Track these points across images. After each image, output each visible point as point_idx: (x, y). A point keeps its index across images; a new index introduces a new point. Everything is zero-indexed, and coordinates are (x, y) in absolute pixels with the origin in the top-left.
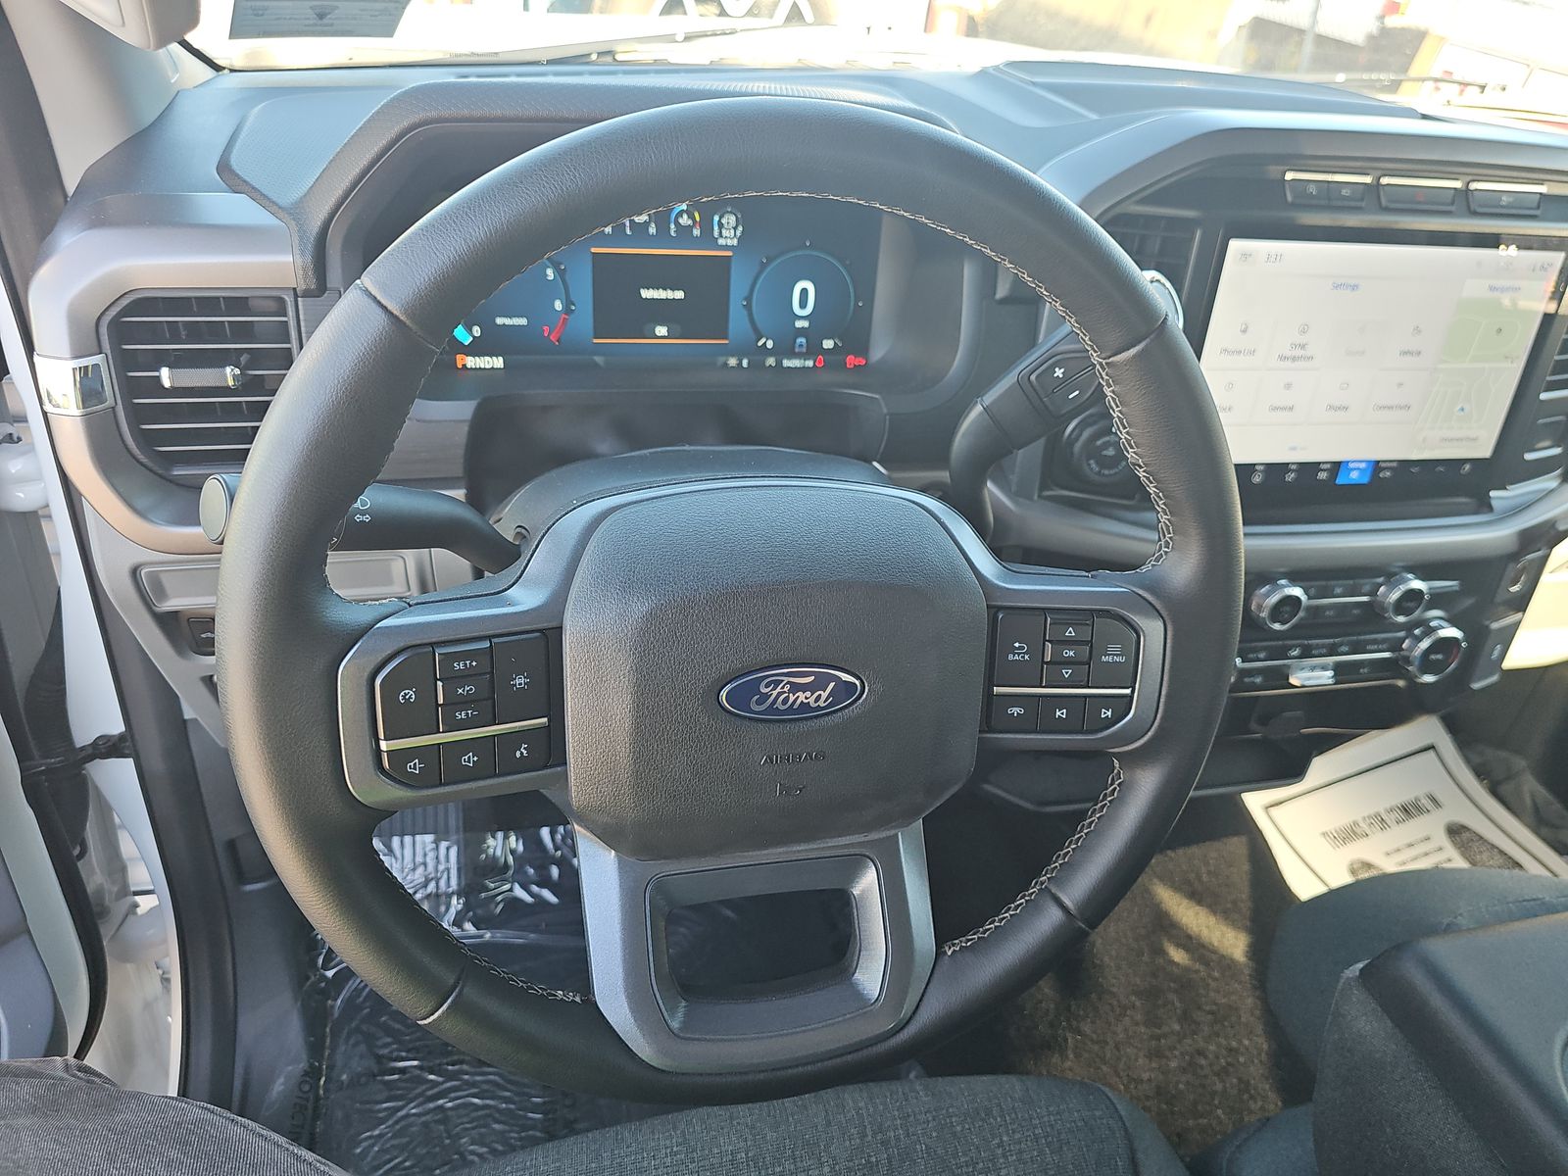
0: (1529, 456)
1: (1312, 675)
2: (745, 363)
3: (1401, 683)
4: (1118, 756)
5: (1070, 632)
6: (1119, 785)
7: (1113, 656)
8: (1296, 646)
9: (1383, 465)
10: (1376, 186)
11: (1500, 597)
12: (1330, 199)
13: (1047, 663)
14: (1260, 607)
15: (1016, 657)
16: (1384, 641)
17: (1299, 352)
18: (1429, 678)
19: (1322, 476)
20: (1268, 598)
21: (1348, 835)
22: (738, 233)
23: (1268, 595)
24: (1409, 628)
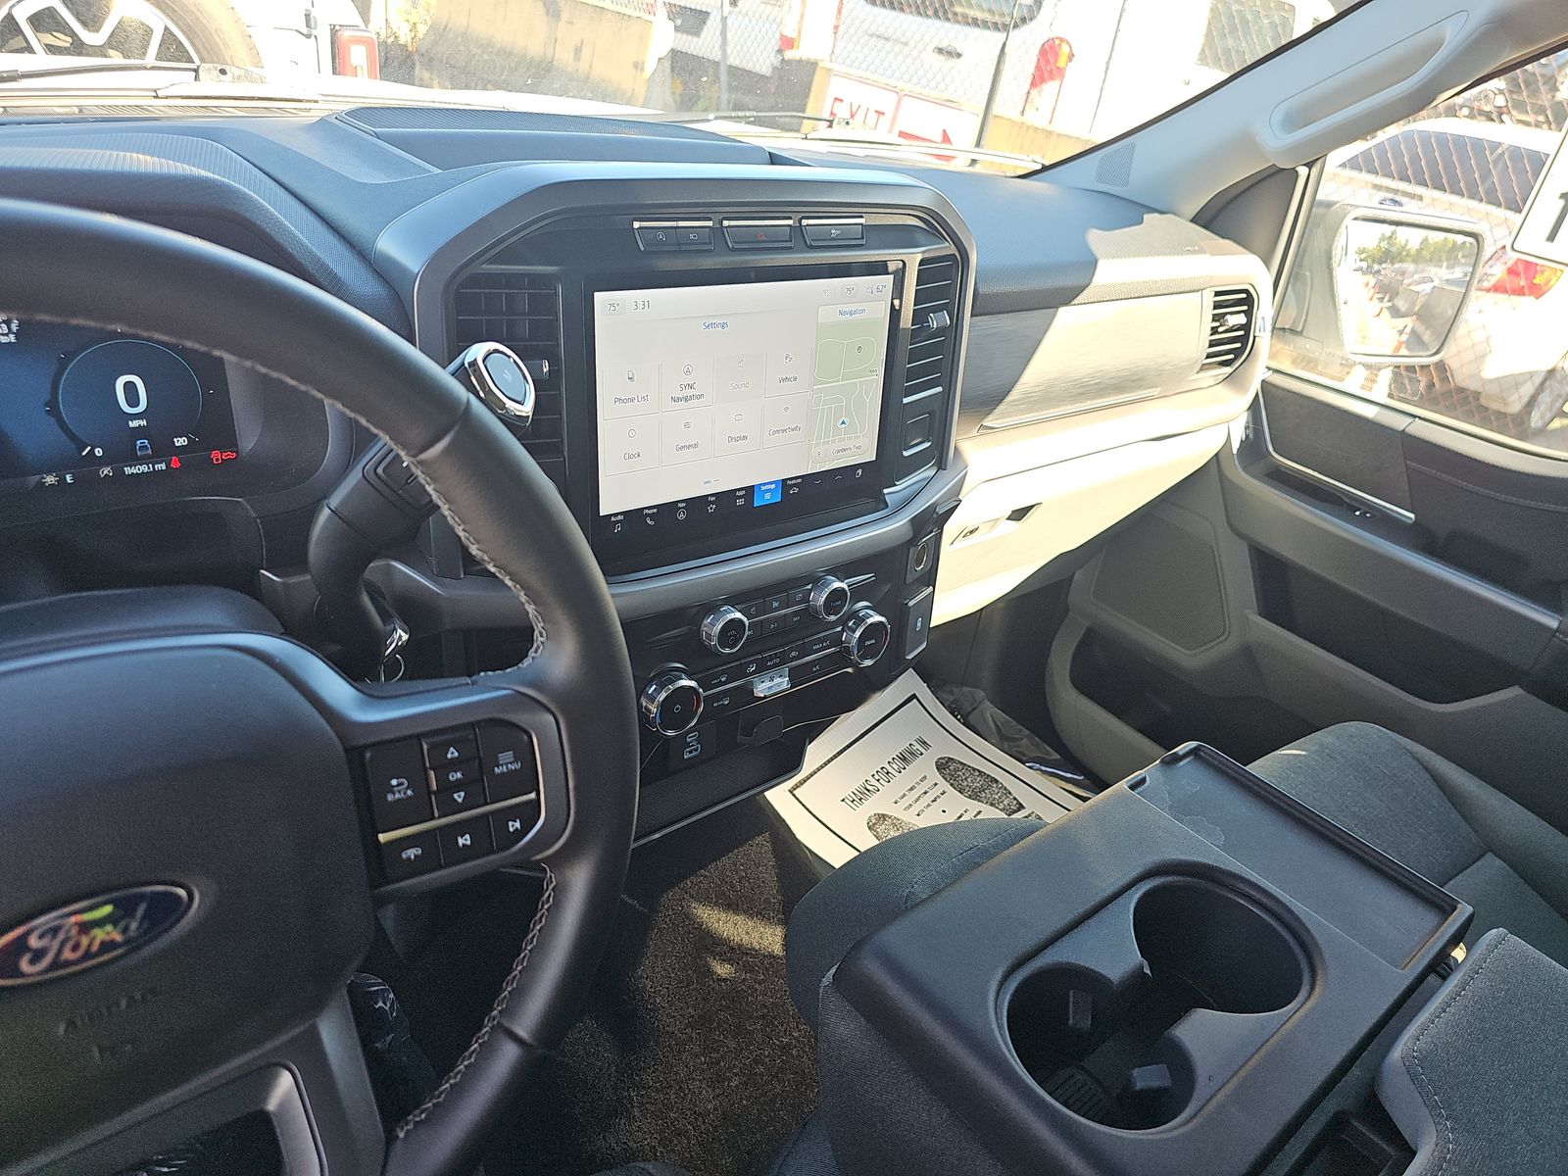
0: (906, 454)
1: (770, 685)
2: (69, 478)
3: (850, 670)
4: (543, 860)
5: (452, 753)
6: (553, 889)
7: (507, 763)
8: (752, 662)
9: (789, 482)
10: (719, 230)
11: (909, 579)
12: (679, 244)
13: (435, 793)
14: (709, 636)
15: (397, 796)
16: (825, 638)
17: (689, 392)
18: (868, 663)
19: (740, 502)
20: (713, 626)
21: (863, 793)
22: (14, 328)
23: (713, 625)
24: (843, 622)
